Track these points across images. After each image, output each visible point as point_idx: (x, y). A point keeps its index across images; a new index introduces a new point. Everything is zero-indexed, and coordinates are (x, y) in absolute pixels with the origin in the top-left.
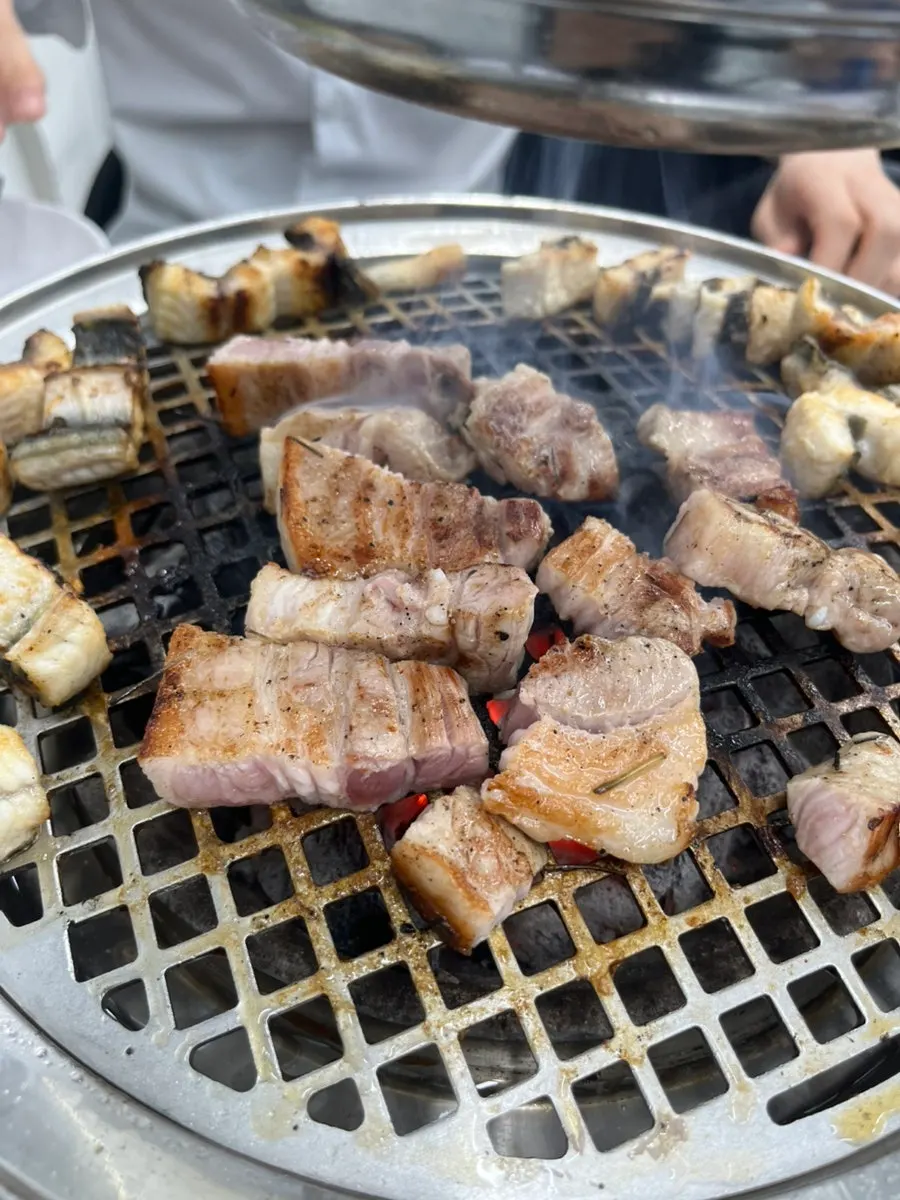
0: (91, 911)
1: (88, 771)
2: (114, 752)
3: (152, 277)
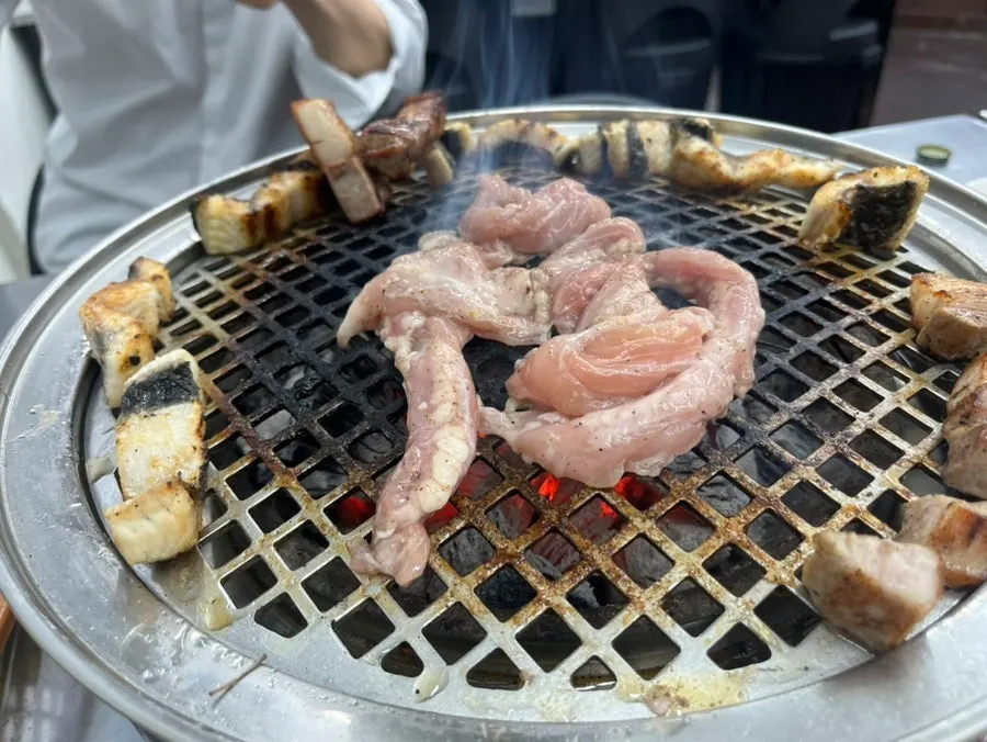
0: (345, 609)
1: (299, 521)
2: (315, 502)
3: (200, 209)
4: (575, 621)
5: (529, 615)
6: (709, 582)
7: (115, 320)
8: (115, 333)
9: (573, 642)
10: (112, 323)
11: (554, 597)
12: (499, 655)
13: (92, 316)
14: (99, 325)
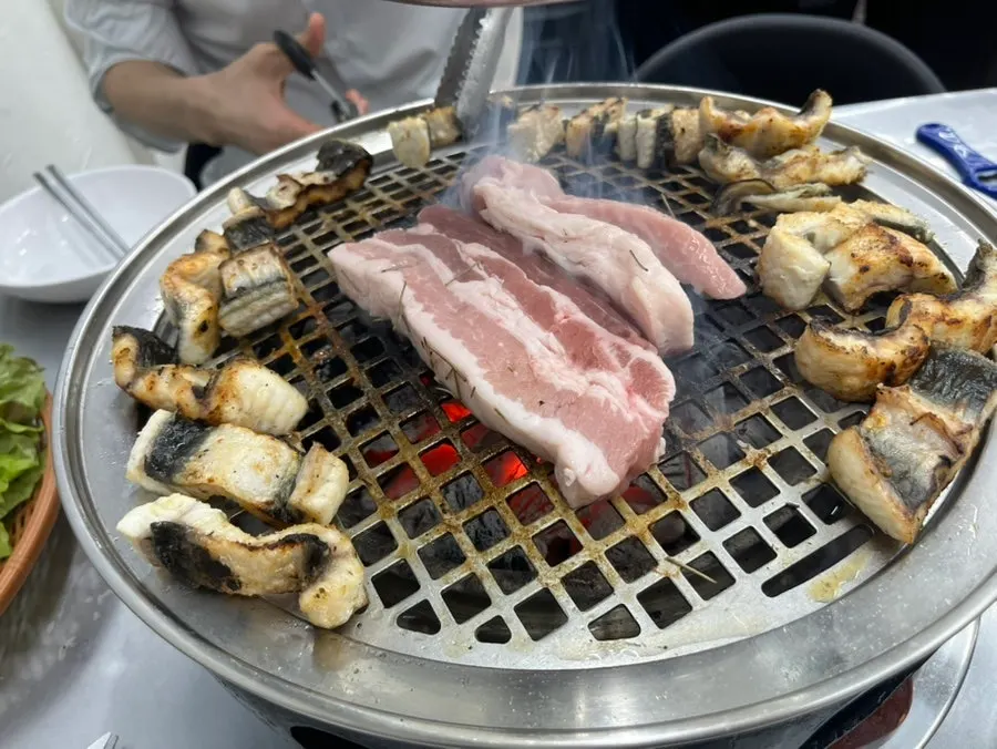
4: (491, 586)
5: (457, 575)
6: (606, 567)
7: (190, 292)
8: (191, 304)
9: (484, 602)
10: (188, 294)
11: (478, 563)
12: (425, 605)
13: (171, 285)
14: (177, 295)
